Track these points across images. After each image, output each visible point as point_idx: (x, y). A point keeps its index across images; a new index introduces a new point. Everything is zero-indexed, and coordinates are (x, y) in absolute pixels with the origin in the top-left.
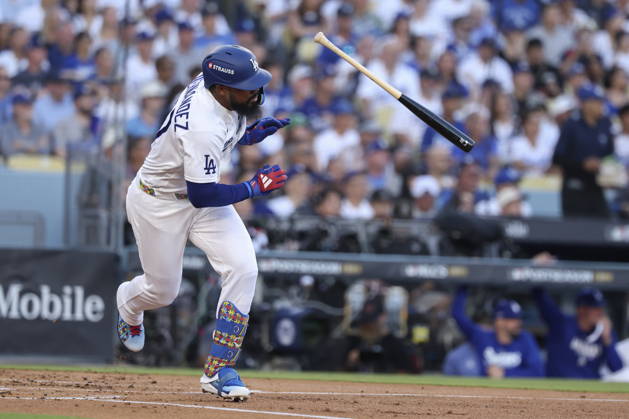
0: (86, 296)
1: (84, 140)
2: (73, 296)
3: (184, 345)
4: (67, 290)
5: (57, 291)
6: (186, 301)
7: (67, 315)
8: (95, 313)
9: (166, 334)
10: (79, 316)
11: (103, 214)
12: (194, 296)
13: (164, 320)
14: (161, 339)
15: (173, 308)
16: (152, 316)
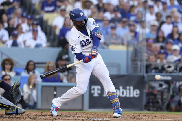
0: (134, 89)
1: (132, 40)
2: (130, 89)
3: (166, 104)
4: (128, 88)
5: (125, 88)
6: (166, 90)
7: (128, 96)
8: (137, 94)
9: (160, 101)
10: (132, 96)
11: (139, 63)
12: (169, 89)
13: (159, 97)
14: (158, 102)
15: (162, 93)
16: (155, 95)
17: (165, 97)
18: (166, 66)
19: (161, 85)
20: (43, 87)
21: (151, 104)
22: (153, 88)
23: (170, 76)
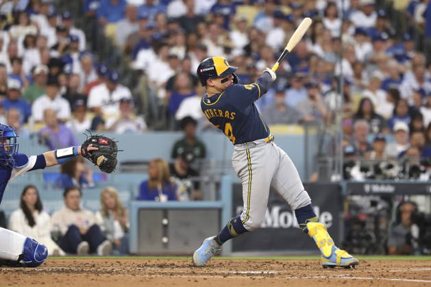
6: (384, 213)
8: (327, 222)
9: (373, 235)
12: (389, 210)
13: (370, 226)
14: (368, 238)
15: (376, 218)
16: (363, 224)
17: (383, 226)
18: (383, 165)
19: (374, 204)
20: (140, 210)
21: (355, 241)
22: (358, 208)
23: (392, 185)
